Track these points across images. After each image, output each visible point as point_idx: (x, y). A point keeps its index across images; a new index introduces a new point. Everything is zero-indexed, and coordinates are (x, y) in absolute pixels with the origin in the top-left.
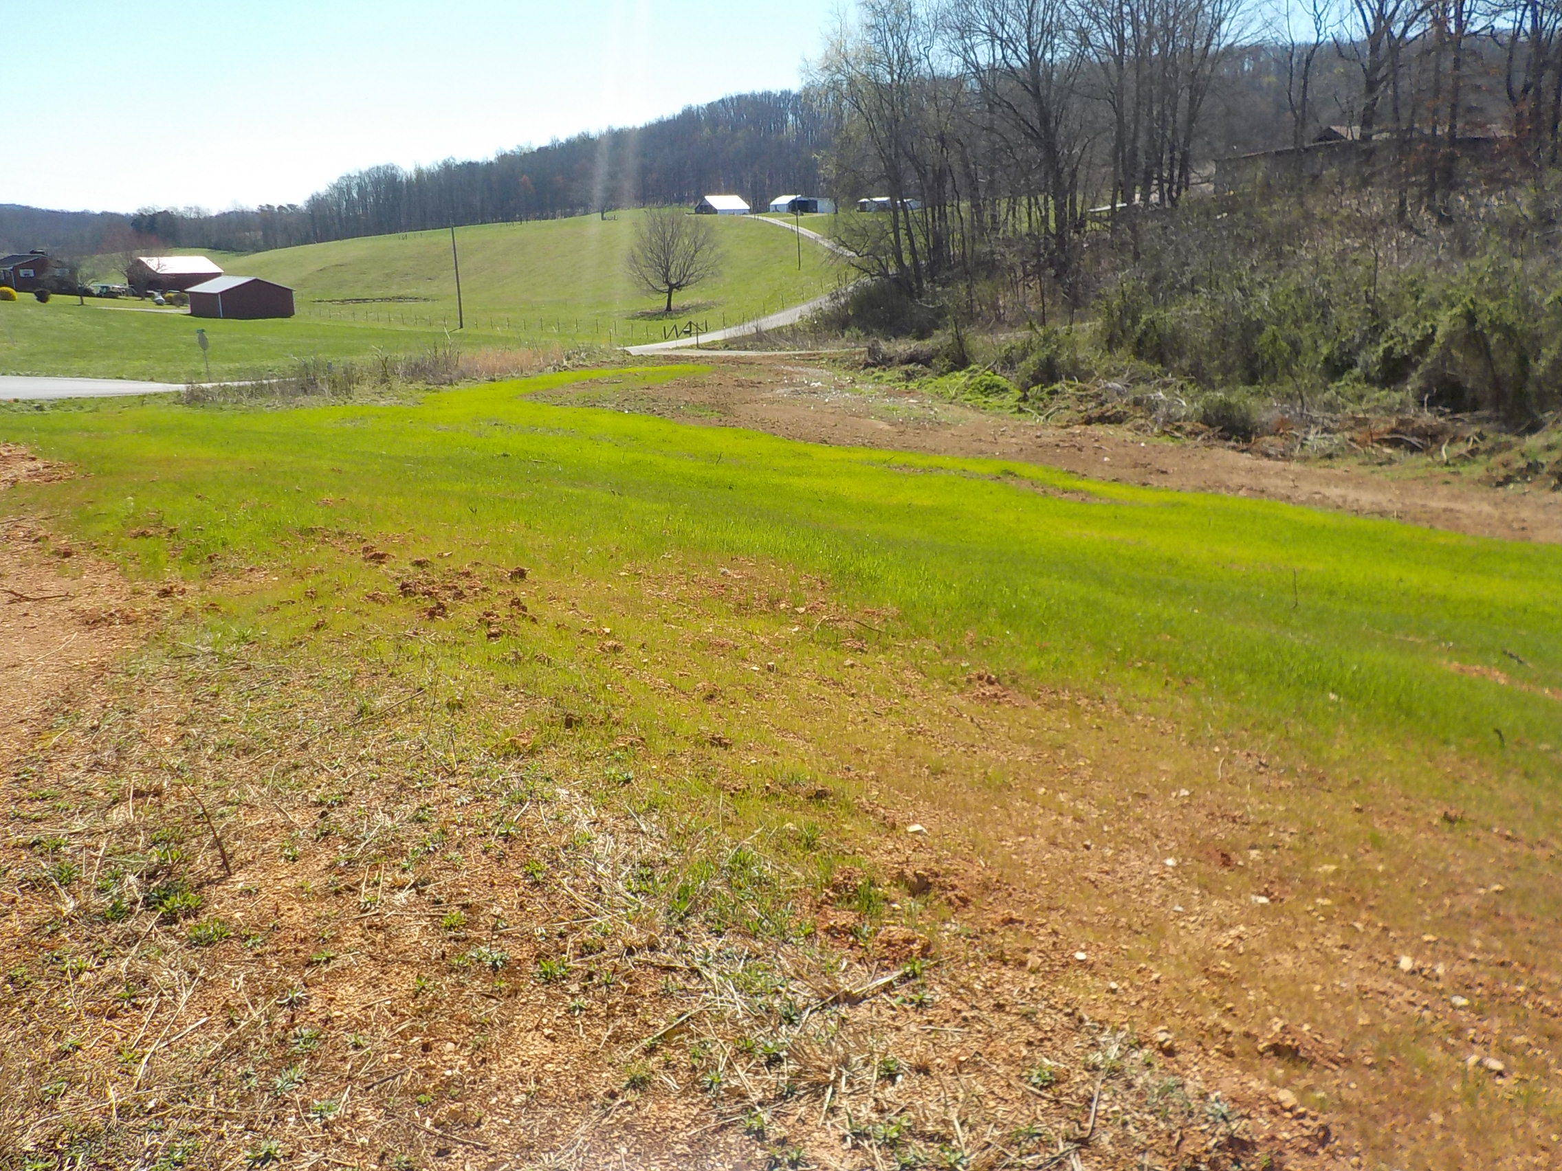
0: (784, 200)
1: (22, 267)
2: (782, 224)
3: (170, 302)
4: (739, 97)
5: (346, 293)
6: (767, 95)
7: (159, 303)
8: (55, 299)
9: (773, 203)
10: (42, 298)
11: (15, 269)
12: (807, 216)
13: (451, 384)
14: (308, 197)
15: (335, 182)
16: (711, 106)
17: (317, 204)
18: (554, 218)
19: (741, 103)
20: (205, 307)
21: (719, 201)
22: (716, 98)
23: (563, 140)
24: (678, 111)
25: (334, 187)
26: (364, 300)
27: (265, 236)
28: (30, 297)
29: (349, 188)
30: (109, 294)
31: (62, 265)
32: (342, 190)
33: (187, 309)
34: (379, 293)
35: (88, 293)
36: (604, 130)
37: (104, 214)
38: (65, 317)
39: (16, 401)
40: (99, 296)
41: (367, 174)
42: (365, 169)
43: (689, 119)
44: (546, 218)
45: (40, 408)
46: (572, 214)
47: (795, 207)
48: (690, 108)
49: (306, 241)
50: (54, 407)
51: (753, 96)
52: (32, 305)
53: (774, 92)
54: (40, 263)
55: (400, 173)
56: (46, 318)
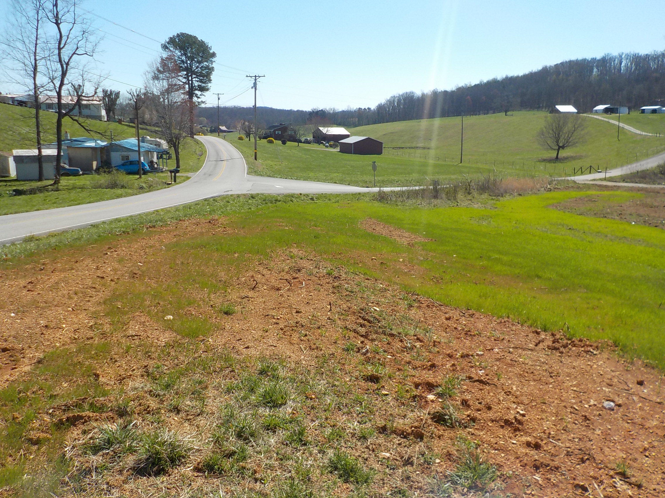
0: (601, 107)
1: (277, 130)
2: (603, 119)
3: (331, 146)
4: (570, 61)
5: (395, 145)
6: (584, 60)
7: (327, 147)
8: (289, 143)
9: (595, 109)
10: (284, 143)
11: (274, 131)
12: (613, 115)
13: (502, 196)
14: (377, 104)
15: (389, 99)
16: (556, 65)
17: (380, 108)
18: (479, 115)
19: (571, 64)
20: (347, 149)
21: (563, 108)
22: (559, 62)
23: (485, 81)
24: (540, 68)
25: (388, 101)
26: (402, 148)
27: (359, 120)
28: (280, 142)
29: (394, 101)
30: (307, 142)
31: (292, 130)
32: (391, 102)
33: (338, 149)
34: (408, 145)
35: (301, 142)
36: (504, 77)
37: (298, 111)
38: (294, 151)
39: (301, 194)
40: (304, 143)
41: (402, 95)
42: (401, 93)
43: (545, 72)
44: (476, 115)
45: (312, 199)
46: (487, 113)
47: (606, 111)
48: (546, 67)
49: (375, 123)
50: (318, 198)
51: (577, 60)
52: (281, 145)
53: (587, 58)
54: (284, 129)
55: (415, 95)
56: (287, 151)
